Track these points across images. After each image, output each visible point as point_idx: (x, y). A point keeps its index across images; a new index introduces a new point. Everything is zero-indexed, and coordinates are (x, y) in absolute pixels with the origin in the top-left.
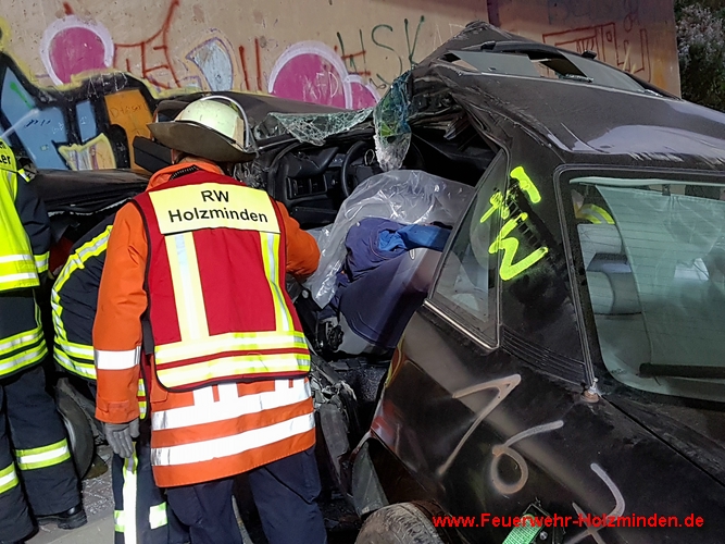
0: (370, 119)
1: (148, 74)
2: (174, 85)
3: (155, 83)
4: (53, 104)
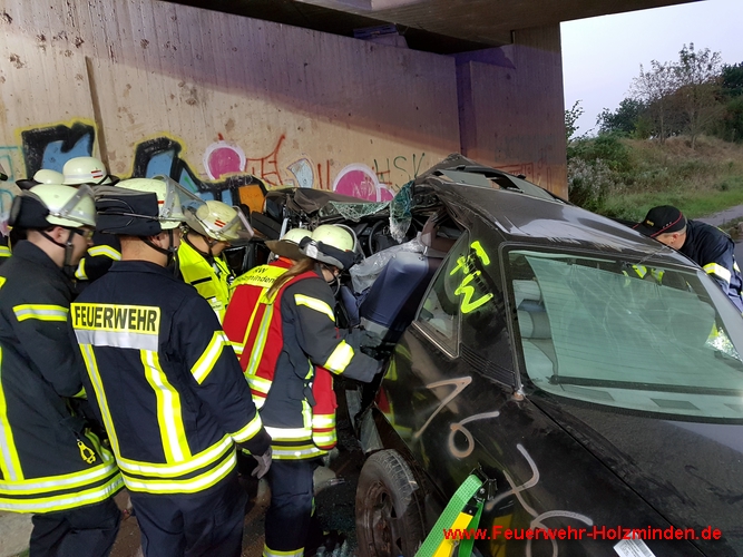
0: (387, 208)
1: (265, 177)
2: (279, 184)
3: (268, 182)
4: (208, 190)
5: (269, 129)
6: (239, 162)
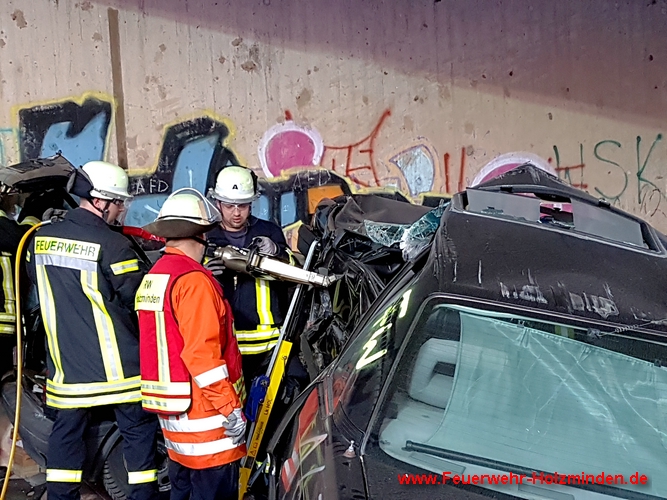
2: (373, 184)
3: (356, 181)
5: (366, 100)
6: (313, 152)
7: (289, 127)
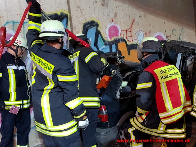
1: (127, 38)
2: (132, 41)
3: (128, 40)
5: (129, 17)
6: (118, 32)
7: (113, 24)
